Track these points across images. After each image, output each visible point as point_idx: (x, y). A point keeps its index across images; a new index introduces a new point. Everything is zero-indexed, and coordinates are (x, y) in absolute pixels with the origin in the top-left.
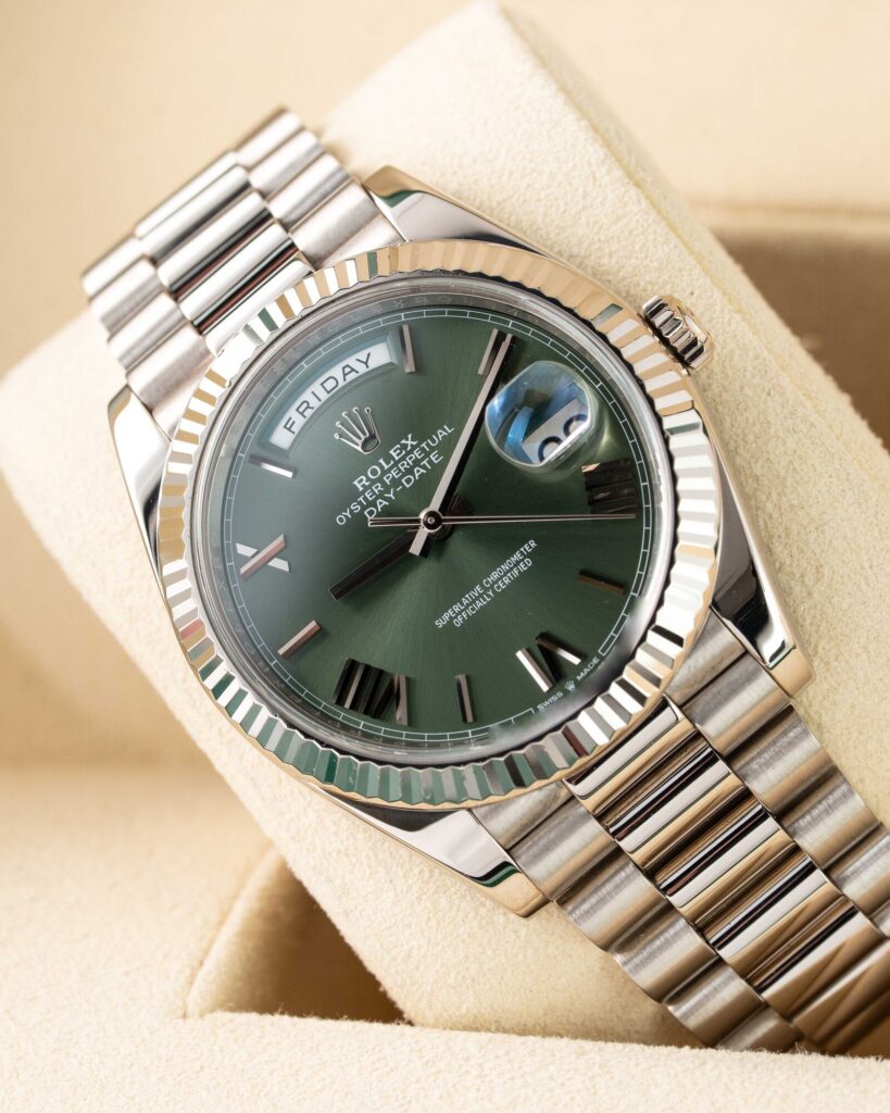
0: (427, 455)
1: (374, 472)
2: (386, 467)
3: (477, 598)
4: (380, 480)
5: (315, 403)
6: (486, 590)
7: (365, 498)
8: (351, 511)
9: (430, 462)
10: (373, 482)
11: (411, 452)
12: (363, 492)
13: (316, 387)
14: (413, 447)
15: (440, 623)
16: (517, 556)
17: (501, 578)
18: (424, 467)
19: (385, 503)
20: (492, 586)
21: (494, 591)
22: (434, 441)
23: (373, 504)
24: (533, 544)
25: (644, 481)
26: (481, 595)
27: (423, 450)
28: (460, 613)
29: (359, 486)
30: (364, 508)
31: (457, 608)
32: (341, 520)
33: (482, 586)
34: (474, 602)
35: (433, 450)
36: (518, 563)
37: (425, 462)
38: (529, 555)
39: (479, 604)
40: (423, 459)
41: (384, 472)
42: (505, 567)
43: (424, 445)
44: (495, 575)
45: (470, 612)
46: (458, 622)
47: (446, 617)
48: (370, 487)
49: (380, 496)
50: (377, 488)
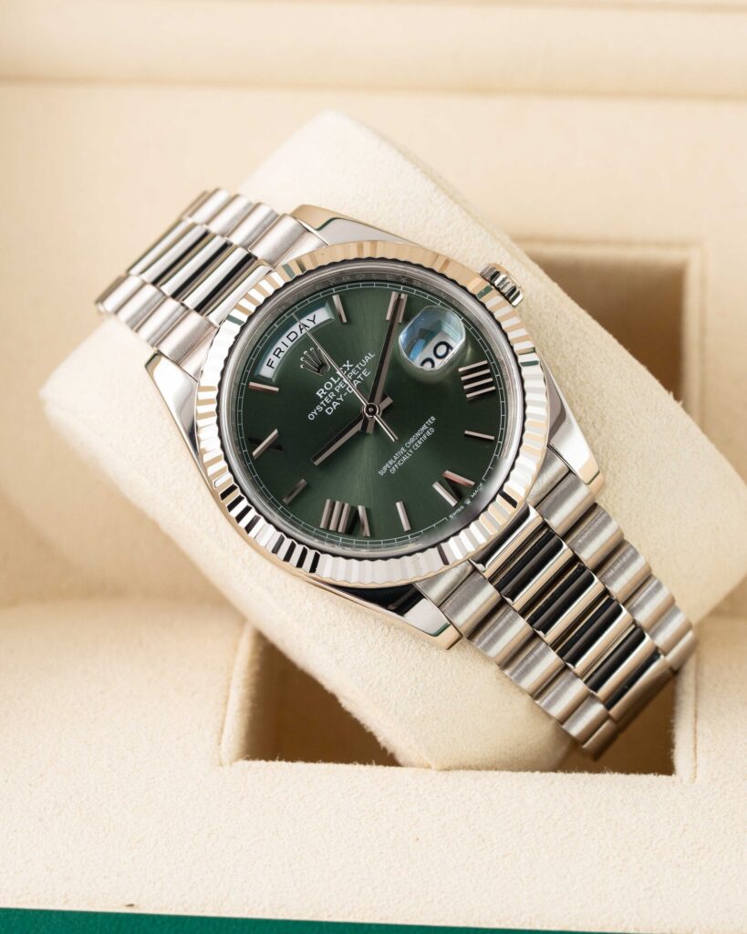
0: (361, 372)
1: (328, 386)
2: (336, 382)
3: (403, 455)
4: (333, 390)
5: (284, 349)
6: (408, 449)
7: (325, 402)
8: (317, 411)
9: (363, 376)
10: (329, 392)
11: (350, 371)
12: (323, 399)
13: (284, 339)
14: (351, 368)
15: (381, 473)
16: (424, 427)
17: (416, 441)
18: (359, 379)
19: (338, 404)
20: (411, 447)
21: (413, 450)
22: (363, 363)
23: (330, 405)
24: (433, 419)
25: (497, 373)
26: (405, 453)
27: (357, 369)
28: (393, 465)
29: (320, 395)
30: (324, 408)
31: (391, 462)
32: (311, 417)
33: (405, 448)
34: (401, 457)
35: (363, 368)
36: (425, 431)
37: (359, 376)
38: (431, 426)
39: (404, 459)
40: (358, 375)
41: (335, 385)
42: (418, 434)
43: (357, 366)
44: (412, 440)
45: (399, 464)
46: (393, 470)
47: (385, 468)
48: (327, 395)
49: (334, 399)
50: (332, 395)
